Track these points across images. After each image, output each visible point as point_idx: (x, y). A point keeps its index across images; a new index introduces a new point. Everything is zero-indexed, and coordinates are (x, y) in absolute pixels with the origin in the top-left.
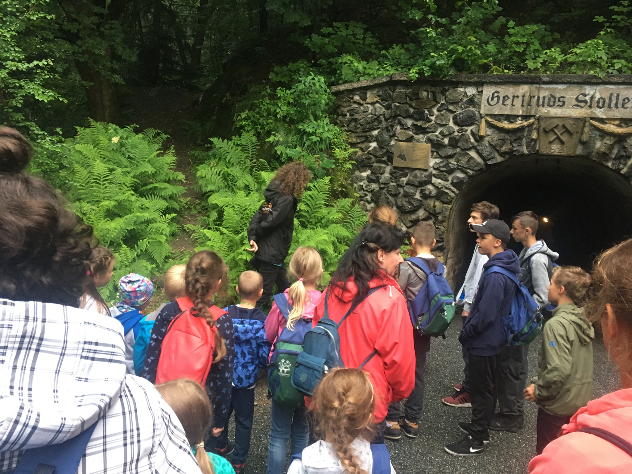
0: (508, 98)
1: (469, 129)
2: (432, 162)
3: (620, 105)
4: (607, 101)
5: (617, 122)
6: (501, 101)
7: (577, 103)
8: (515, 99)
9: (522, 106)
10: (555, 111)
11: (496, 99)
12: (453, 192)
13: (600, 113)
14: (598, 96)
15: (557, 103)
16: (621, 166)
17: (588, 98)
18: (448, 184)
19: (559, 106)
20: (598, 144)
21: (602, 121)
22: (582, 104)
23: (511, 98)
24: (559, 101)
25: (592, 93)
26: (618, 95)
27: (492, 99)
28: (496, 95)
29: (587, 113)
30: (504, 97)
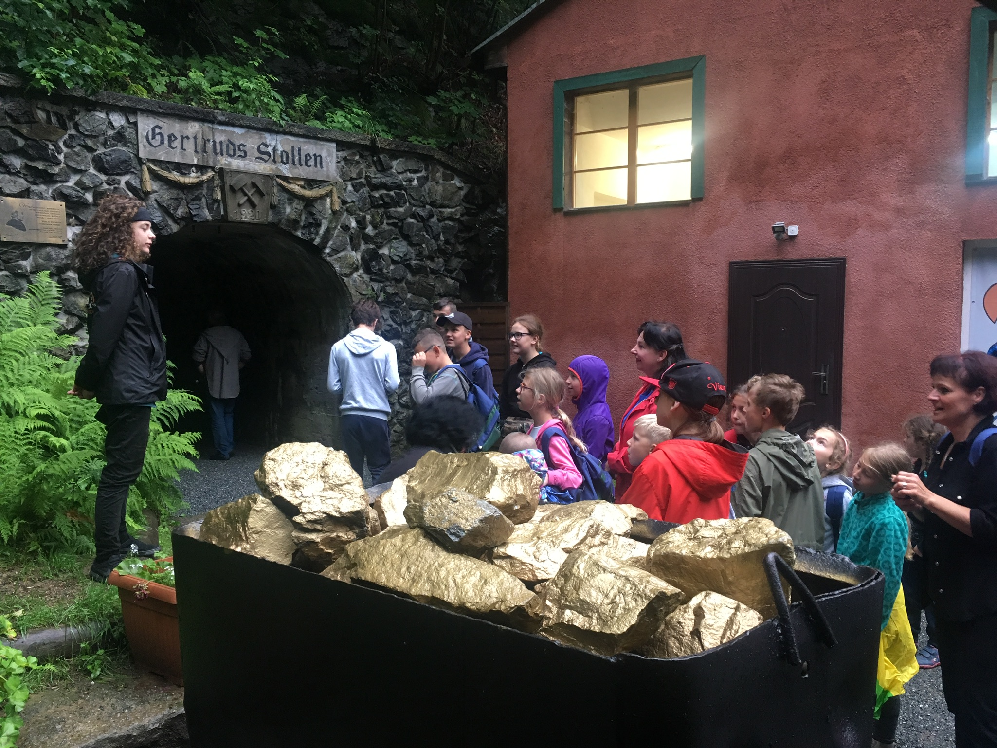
0: (176, 138)
1: (124, 179)
2: (70, 232)
3: (303, 163)
4: (290, 156)
5: (302, 183)
6: (166, 142)
7: (259, 155)
8: (185, 140)
9: (196, 151)
10: (236, 163)
11: (158, 137)
13: (285, 170)
14: (280, 149)
15: (238, 153)
16: (313, 236)
17: (270, 150)
19: (240, 156)
20: (288, 210)
21: (285, 179)
22: (266, 157)
23: (179, 139)
24: (239, 149)
25: (273, 143)
26: (300, 150)
27: (153, 138)
28: (157, 131)
29: (272, 169)
30: (169, 137)
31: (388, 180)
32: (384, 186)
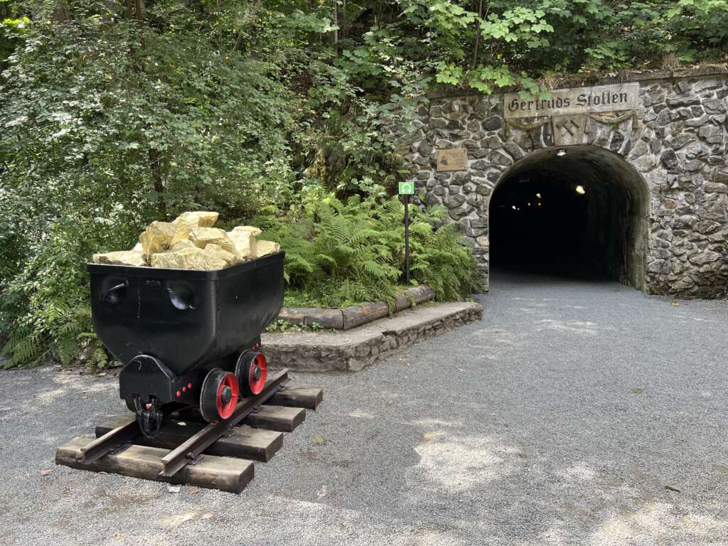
0: (525, 104)
1: (496, 132)
2: (470, 162)
3: (611, 101)
4: (601, 98)
5: (611, 114)
6: (519, 107)
7: (579, 103)
8: (531, 104)
9: (537, 109)
10: (562, 111)
11: (515, 106)
12: (490, 185)
13: (597, 108)
14: (594, 95)
15: (564, 104)
16: (618, 148)
17: (586, 98)
18: (485, 179)
19: (565, 106)
20: (599, 133)
21: (599, 114)
22: (583, 103)
23: (527, 105)
24: (565, 102)
25: (589, 93)
26: (609, 94)
27: (513, 106)
28: (515, 102)
29: (587, 110)
30: (522, 104)
31: (685, 100)
32: (681, 104)
